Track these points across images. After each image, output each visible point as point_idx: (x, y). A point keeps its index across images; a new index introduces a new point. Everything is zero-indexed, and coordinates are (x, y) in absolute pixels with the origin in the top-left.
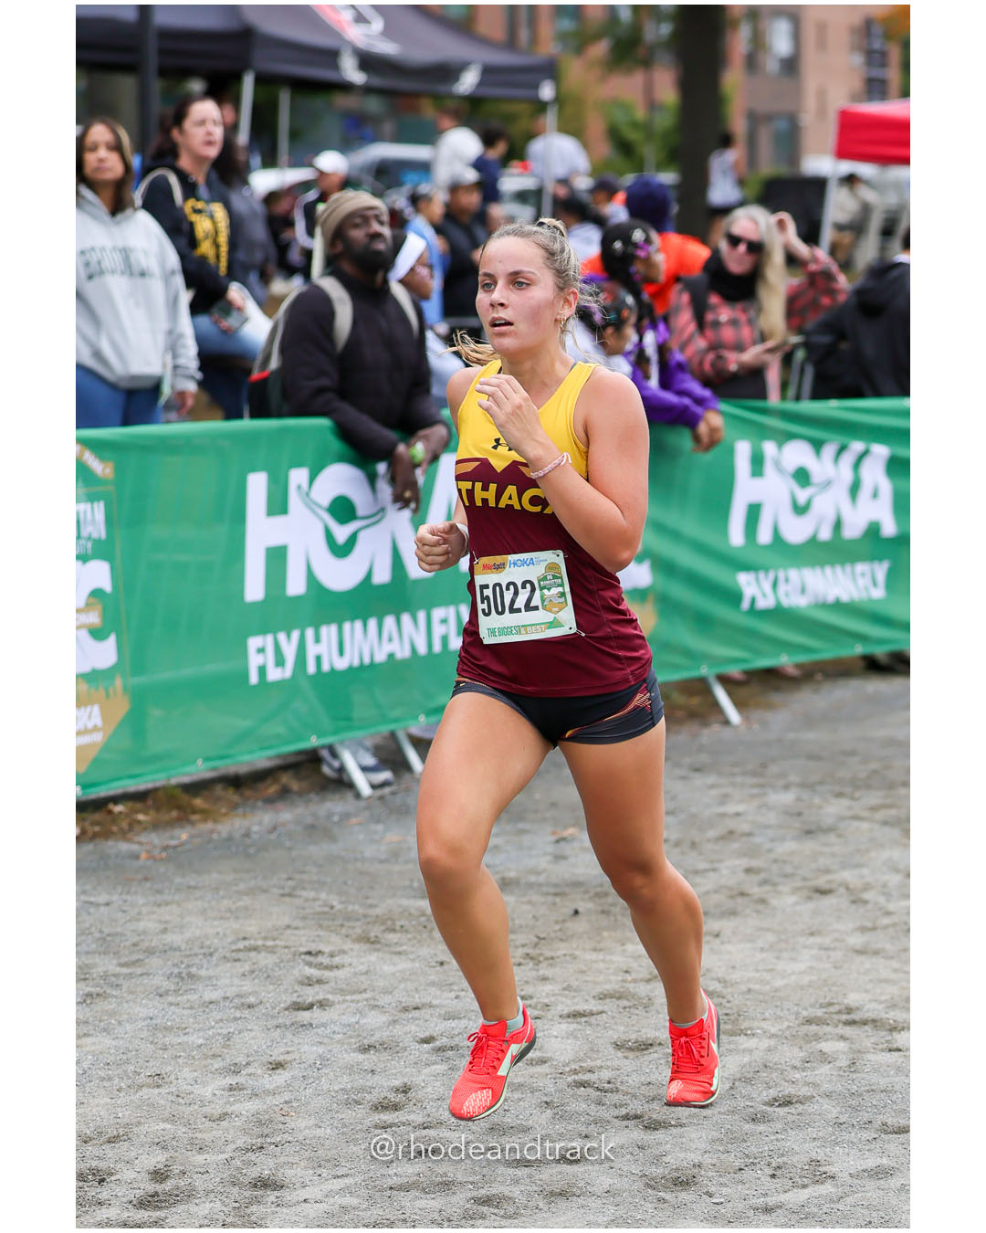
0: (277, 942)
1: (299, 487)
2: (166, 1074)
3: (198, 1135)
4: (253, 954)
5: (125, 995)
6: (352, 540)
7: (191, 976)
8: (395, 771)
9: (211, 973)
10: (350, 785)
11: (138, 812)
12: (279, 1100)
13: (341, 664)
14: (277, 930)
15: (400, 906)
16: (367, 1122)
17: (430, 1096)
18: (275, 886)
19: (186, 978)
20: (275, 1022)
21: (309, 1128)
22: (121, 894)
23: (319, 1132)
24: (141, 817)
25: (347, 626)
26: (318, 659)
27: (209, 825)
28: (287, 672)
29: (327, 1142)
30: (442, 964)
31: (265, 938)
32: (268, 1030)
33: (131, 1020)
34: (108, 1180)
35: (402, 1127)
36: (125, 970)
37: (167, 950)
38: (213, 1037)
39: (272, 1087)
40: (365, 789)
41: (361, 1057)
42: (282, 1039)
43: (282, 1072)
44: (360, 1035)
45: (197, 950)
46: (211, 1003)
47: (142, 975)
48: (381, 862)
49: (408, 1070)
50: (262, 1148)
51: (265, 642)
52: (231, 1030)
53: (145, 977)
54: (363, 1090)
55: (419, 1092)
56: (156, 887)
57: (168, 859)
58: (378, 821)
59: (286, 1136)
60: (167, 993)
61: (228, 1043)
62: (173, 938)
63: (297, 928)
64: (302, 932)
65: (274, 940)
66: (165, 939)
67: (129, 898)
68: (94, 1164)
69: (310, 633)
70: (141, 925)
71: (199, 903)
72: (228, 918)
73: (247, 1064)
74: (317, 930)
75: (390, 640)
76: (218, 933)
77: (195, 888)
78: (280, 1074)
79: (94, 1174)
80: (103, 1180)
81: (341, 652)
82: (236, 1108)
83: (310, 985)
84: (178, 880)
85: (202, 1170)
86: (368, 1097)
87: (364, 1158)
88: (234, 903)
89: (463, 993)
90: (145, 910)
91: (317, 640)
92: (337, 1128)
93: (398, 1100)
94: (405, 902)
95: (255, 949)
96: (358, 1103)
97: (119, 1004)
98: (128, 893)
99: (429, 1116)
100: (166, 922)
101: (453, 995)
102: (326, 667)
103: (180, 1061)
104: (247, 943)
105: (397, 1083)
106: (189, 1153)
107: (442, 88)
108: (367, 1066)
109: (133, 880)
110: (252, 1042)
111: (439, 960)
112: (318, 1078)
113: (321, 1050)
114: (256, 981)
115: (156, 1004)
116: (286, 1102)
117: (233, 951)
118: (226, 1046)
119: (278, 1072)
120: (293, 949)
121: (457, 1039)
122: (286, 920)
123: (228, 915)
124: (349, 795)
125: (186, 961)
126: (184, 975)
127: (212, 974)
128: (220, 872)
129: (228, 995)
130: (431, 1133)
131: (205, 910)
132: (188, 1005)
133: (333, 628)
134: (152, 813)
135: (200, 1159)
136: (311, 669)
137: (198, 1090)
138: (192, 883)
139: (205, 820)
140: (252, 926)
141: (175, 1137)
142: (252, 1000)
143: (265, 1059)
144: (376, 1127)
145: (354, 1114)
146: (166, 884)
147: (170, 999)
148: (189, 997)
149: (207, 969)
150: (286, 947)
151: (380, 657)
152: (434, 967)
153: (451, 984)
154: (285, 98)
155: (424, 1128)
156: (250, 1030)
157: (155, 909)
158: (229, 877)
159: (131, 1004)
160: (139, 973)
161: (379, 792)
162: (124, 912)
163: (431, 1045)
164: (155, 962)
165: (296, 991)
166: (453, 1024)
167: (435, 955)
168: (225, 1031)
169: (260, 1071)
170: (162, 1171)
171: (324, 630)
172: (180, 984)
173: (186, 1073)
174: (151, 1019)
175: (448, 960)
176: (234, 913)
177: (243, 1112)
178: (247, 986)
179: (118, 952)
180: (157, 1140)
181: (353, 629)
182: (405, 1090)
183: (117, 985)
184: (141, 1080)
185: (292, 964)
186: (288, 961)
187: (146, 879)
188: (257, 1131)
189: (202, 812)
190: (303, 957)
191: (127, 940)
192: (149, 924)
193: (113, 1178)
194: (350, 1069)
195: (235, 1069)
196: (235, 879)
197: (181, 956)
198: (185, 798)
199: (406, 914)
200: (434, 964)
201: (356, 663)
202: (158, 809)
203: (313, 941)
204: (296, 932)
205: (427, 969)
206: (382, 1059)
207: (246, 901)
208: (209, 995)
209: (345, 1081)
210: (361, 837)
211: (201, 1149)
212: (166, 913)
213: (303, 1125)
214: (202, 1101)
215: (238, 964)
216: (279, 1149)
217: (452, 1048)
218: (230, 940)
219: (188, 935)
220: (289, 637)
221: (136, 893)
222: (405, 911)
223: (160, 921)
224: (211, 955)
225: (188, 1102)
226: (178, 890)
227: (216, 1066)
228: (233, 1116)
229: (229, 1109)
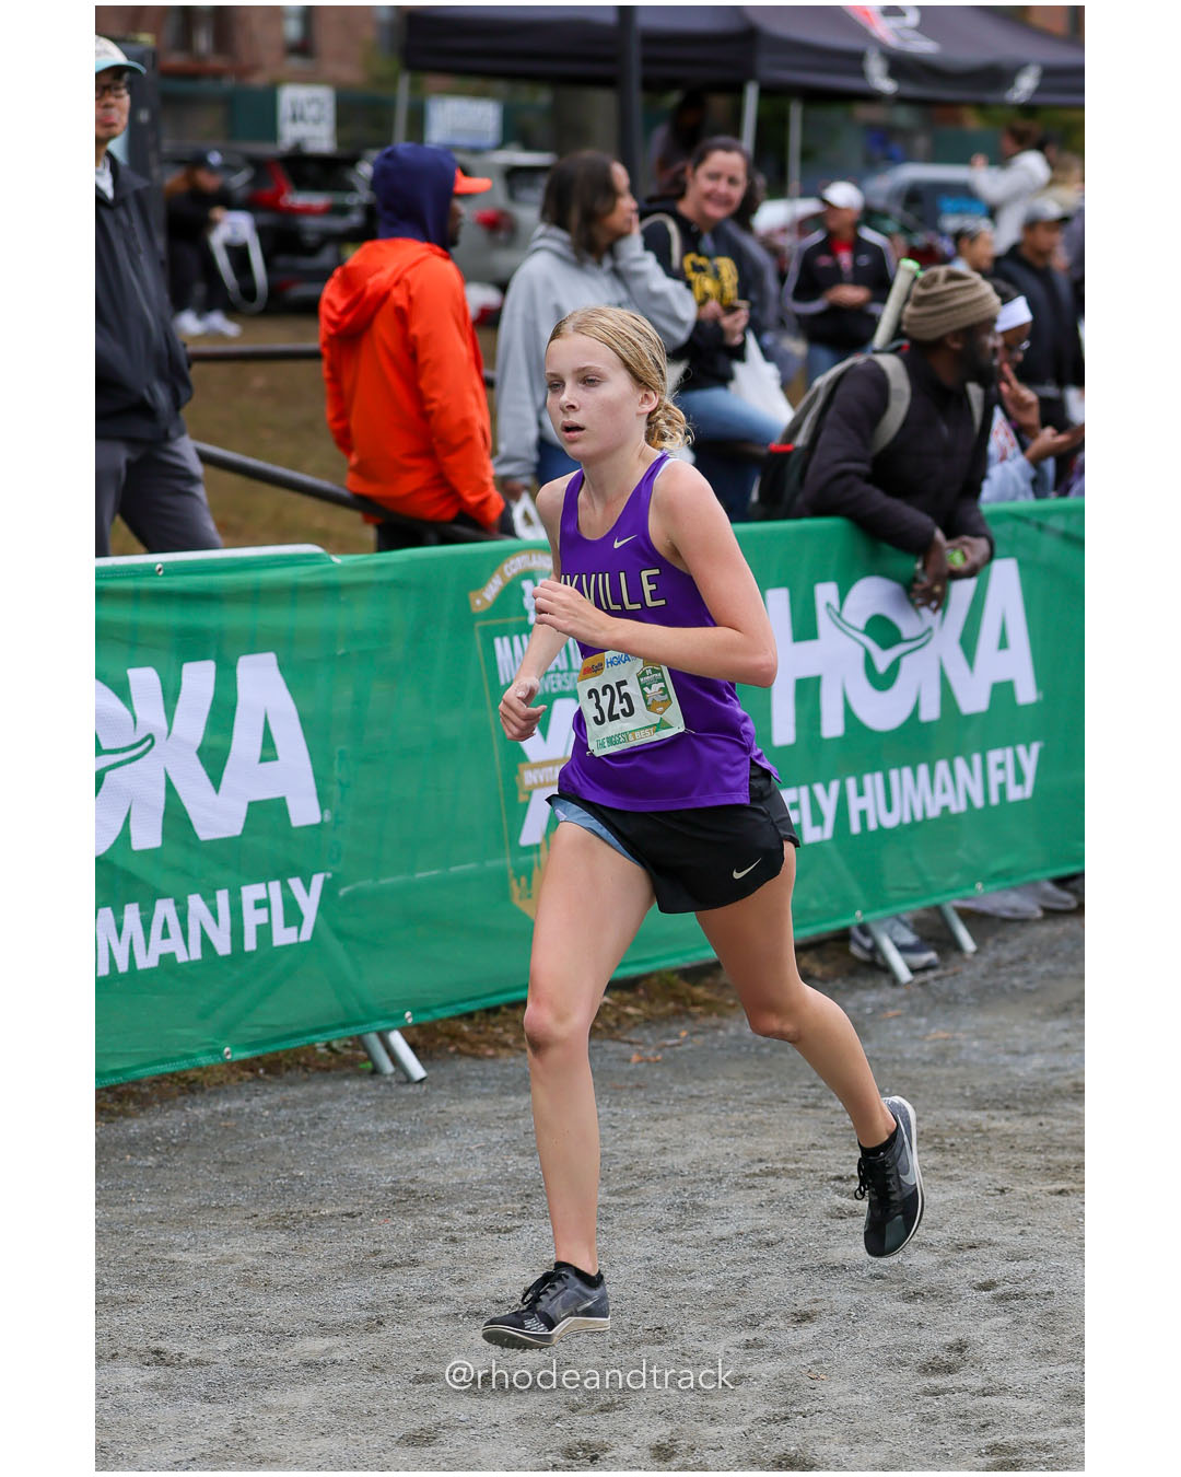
0: (800, 1165)
1: (828, 605)
2: (669, 1327)
3: (709, 1402)
4: (771, 1180)
5: (617, 1230)
6: (895, 667)
7: (696, 1206)
8: (940, 952)
9: (720, 1202)
10: (886, 969)
11: (626, 1004)
12: (806, 1359)
13: (890, 821)
14: (799, 1150)
15: (949, 1120)
16: (914, 1388)
17: (992, 1356)
18: (795, 1096)
19: (690, 1210)
20: (799, 1264)
21: (844, 1395)
22: (609, 1106)
23: (855, 1399)
24: (630, 1010)
25: (894, 774)
26: (863, 814)
27: (714, 1020)
28: (827, 832)
29: (866, 1412)
30: (1002, 1191)
31: (785, 1160)
32: (792, 1273)
33: (625, 1261)
34: (602, 1457)
35: (957, 1394)
36: (616, 1200)
37: (666, 1175)
38: (724, 1282)
39: (797, 1343)
40: (904, 974)
41: (905, 1307)
42: (809, 1284)
43: (809, 1325)
44: (904, 1280)
45: (702, 1175)
46: (722, 1240)
47: (637, 1205)
48: (924, 1063)
49: (963, 1323)
50: (787, 1418)
51: (799, 795)
52: (747, 1273)
53: (640, 1208)
54: (907, 1347)
55: (978, 1351)
56: (650, 1097)
57: (666, 1062)
58: (920, 1015)
59: (816, 1404)
60: (667, 1228)
61: (743, 1289)
62: (675, 1160)
63: (824, 1148)
64: (831, 1153)
65: (796, 1162)
66: (664, 1162)
67: (618, 1110)
68: (585, 1437)
69: (851, 783)
70: (634, 1145)
71: (705, 1117)
72: (740, 1136)
73: (767, 1315)
74: (848, 1150)
75: (944, 790)
76: (728, 1154)
77: (699, 1097)
78: (806, 1328)
79: (584, 1450)
80: (596, 1457)
81: (889, 808)
82: (754, 1369)
83: (841, 1218)
84: (677, 1088)
85: (713, 1445)
86: (915, 1356)
87: (912, 1431)
88: (746, 1116)
89: (1029, 1228)
90: (638, 1125)
91: (861, 793)
92: (877, 1394)
93: (951, 1360)
94: (956, 1115)
95: (773, 1173)
96: (903, 1363)
97: (610, 1242)
98: (618, 1104)
99: (990, 1379)
100: (664, 1141)
101: (1017, 1230)
102: (872, 825)
103: (686, 1311)
104: (763, 1166)
105: (950, 1339)
106: (699, 1425)
107: (990, 97)
108: (913, 1317)
109: (622, 1088)
110: (773, 1288)
111: (999, 1187)
112: (854, 1333)
113: (856, 1298)
114: (776, 1212)
115: (654, 1239)
116: (815, 1363)
117: (747, 1176)
118: (740, 1293)
119: (804, 1325)
120: (821, 1173)
121: (1023, 1285)
122: (812, 1138)
123: (740, 1131)
124: (884, 981)
125: (689, 1188)
126: (687, 1205)
127: (722, 1204)
128: (728, 1078)
129: (742, 1230)
130: (993, 1400)
131: (712, 1125)
132: (694, 1243)
133: (879, 777)
134: (644, 1004)
135: (711, 1432)
136: (855, 828)
137: (708, 1347)
138: (695, 1092)
139: (709, 1014)
140: (769, 1146)
141: (681, 1405)
142: (771, 1236)
143: (789, 1309)
144: (926, 1393)
145: (898, 1377)
146: (663, 1093)
147: (673, 1235)
148: (694, 1233)
149: (715, 1199)
150: (812, 1171)
151: (933, 812)
152: (993, 1195)
153: (1013, 1217)
154: (796, 112)
155: (985, 1395)
156: (769, 1274)
157: (651, 1124)
158: (739, 1085)
159: (625, 1241)
160: (633, 1203)
161: (921, 978)
162: (613, 1127)
163: (991, 1292)
164: (652, 1189)
165: (825, 1226)
166: (1019, 1266)
167: (994, 1180)
168: (739, 1275)
169: (782, 1324)
170: (667, 1447)
171: (867, 779)
172: (683, 1217)
173: (693, 1327)
174: (649, 1259)
175: (1010, 1187)
176: (747, 1129)
177: (763, 1375)
178: (765, 1219)
179: (608, 1177)
180: (659, 1409)
181: (901, 777)
182: (960, 1347)
183: (607, 1218)
184: (639, 1334)
185: (818, 1192)
186: (814, 1188)
187: (639, 1087)
188: (780, 1397)
189: (706, 1003)
190: (832, 1183)
191: (617, 1163)
192: (643, 1143)
193: (608, 1455)
194: (892, 1321)
195: (752, 1322)
196: (746, 1087)
197: (683, 1182)
198: (684, 986)
199: (957, 1129)
200: (993, 1192)
201: (907, 819)
202: (651, 1001)
203: (844, 1164)
204: (824, 1152)
205: (985, 1198)
206: (931, 1309)
207: (761, 1114)
208: (719, 1230)
209: (887, 1337)
210: (899, 1033)
211: (712, 1419)
212: (664, 1129)
213: (836, 1391)
214: (712, 1361)
215: (752, 1192)
216: (807, 1420)
217: (1016, 1297)
218: (742, 1162)
219: (691, 1156)
220: (827, 788)
221: (626, 1104)
222: (956, 1125)
223: (657, 1139)
224: (720, 1180)
225: (695, 1362)
226: (678, 1100)
227: (729, 1318)
228: (751, 1379)
229: (746, 1371)
